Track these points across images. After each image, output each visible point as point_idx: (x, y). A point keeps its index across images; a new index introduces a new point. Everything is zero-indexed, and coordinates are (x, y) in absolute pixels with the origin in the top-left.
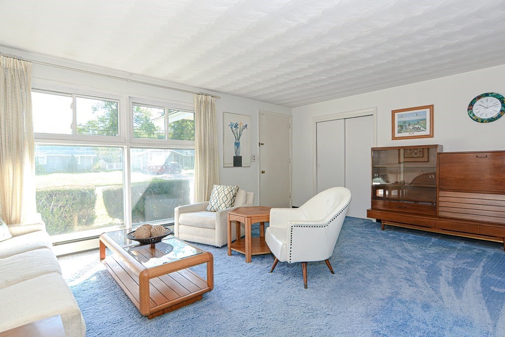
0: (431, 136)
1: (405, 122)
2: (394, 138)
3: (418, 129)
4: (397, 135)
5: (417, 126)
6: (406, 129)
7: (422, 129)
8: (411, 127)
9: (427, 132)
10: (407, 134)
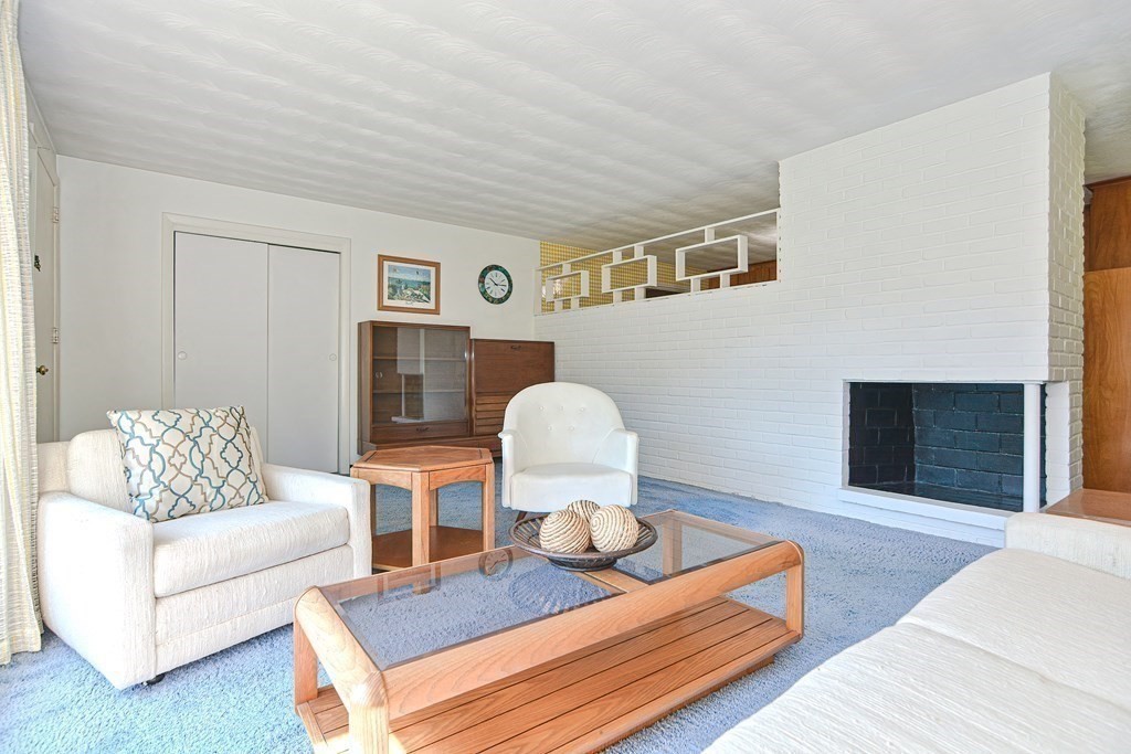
0: (436, 311)
1: (399, 281)
2: (382, 308)
3: (418, 298)
4: (387, 302)
5: (417, 292)
6: (401, 293)
7: (424, 298)
8: (409, 293)
9: (431, 305)
10: (402, 304)
